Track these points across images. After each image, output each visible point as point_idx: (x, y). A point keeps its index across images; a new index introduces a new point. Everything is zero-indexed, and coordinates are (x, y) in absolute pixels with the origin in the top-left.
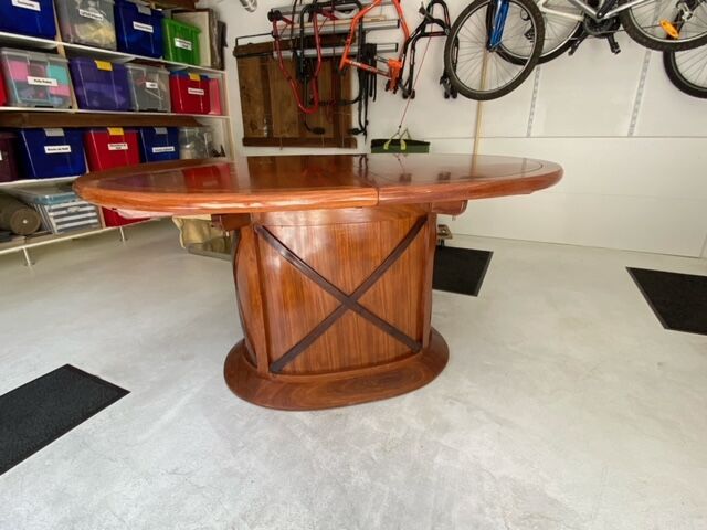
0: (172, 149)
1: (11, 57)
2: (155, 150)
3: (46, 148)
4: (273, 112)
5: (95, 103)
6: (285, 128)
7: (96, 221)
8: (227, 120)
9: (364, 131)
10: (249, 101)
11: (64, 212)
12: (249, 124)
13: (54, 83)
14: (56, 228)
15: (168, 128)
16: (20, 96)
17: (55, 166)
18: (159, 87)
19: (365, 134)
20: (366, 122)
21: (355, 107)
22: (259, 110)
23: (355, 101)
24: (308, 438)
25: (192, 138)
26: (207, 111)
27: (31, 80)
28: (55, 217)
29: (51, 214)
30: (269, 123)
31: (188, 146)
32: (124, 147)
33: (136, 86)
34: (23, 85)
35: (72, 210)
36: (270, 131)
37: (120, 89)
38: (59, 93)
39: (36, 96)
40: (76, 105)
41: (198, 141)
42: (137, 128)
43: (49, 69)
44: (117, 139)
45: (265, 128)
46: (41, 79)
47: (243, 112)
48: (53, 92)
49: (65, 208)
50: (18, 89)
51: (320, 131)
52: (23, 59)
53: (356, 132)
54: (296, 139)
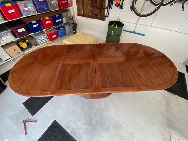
0: (60, 20)
1: (19, 4)
2: (57, 21)
3: (33, 26)
4: (85, 7)
5: (41, 11)
6: (88, 12)
7: (47, 41)
8: (73, 7)
9: (108, 17)
10: (78, 3)
11: (41, 40)
12: (79, 10)
13: (30, 8)
14: (40, 43)
15: (59, 15)
16: (24, 14)
17: (36, 30)
18: (55, 2)
19: (108, 18)
20: (109, 14)
21: (106, 10)
22: (81, 6)
23: (106, 8)
24: (86, 106)
25: (65, 16)
26: (68, 7)
27: (25, 9)
28: (39, 41)
29: (38, 41)
30: (84, 10)
31: (64, 18)
32: (50, 22)
33: (49, 3)
34: (24, 11)
35: (42, 39)
36: (84, 13)
37: (46, 5)
38: (32, 11)
39: (27, 13)
40: (37, 12)
41: (66, 16)
42: (52, 16)
43: (28, 5)
44: (48, 20)
45: (83, 12)
46: (27, 8)
47: (77, 6)
48: (31, 11)
49: (41, 39)
50: (23, 12)
51: (96, 15)
52: (22, 4)
53: (106, 17)
54: (90, 16)
